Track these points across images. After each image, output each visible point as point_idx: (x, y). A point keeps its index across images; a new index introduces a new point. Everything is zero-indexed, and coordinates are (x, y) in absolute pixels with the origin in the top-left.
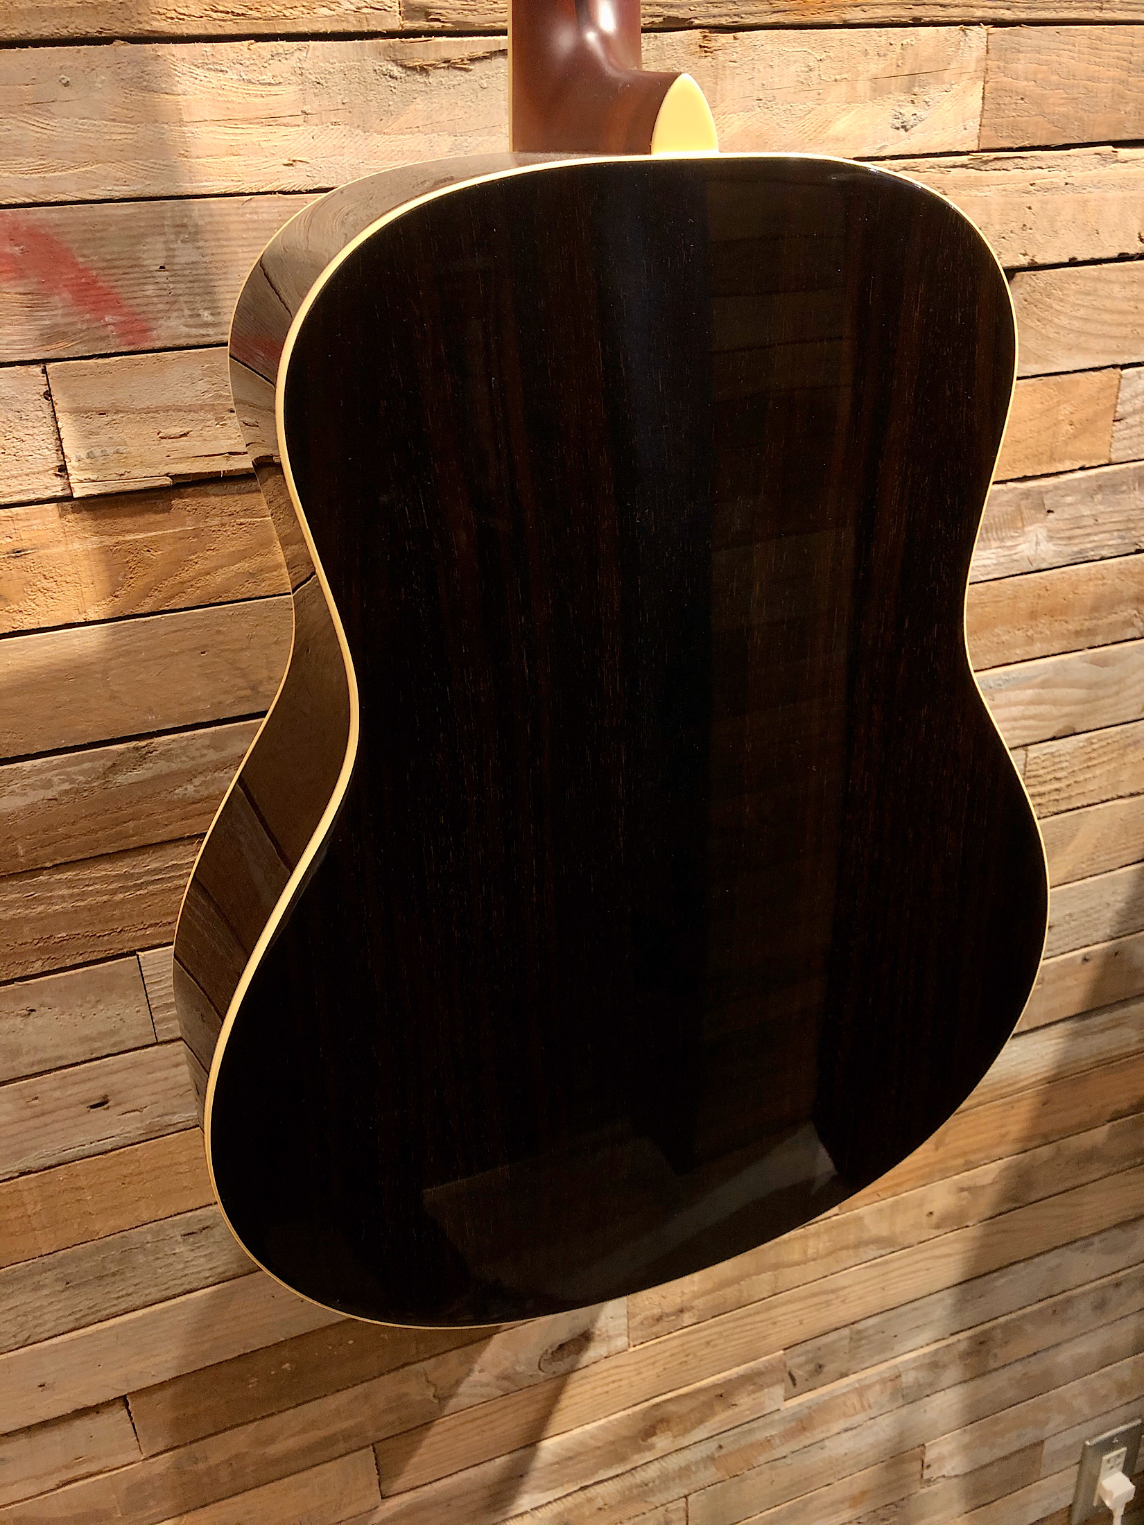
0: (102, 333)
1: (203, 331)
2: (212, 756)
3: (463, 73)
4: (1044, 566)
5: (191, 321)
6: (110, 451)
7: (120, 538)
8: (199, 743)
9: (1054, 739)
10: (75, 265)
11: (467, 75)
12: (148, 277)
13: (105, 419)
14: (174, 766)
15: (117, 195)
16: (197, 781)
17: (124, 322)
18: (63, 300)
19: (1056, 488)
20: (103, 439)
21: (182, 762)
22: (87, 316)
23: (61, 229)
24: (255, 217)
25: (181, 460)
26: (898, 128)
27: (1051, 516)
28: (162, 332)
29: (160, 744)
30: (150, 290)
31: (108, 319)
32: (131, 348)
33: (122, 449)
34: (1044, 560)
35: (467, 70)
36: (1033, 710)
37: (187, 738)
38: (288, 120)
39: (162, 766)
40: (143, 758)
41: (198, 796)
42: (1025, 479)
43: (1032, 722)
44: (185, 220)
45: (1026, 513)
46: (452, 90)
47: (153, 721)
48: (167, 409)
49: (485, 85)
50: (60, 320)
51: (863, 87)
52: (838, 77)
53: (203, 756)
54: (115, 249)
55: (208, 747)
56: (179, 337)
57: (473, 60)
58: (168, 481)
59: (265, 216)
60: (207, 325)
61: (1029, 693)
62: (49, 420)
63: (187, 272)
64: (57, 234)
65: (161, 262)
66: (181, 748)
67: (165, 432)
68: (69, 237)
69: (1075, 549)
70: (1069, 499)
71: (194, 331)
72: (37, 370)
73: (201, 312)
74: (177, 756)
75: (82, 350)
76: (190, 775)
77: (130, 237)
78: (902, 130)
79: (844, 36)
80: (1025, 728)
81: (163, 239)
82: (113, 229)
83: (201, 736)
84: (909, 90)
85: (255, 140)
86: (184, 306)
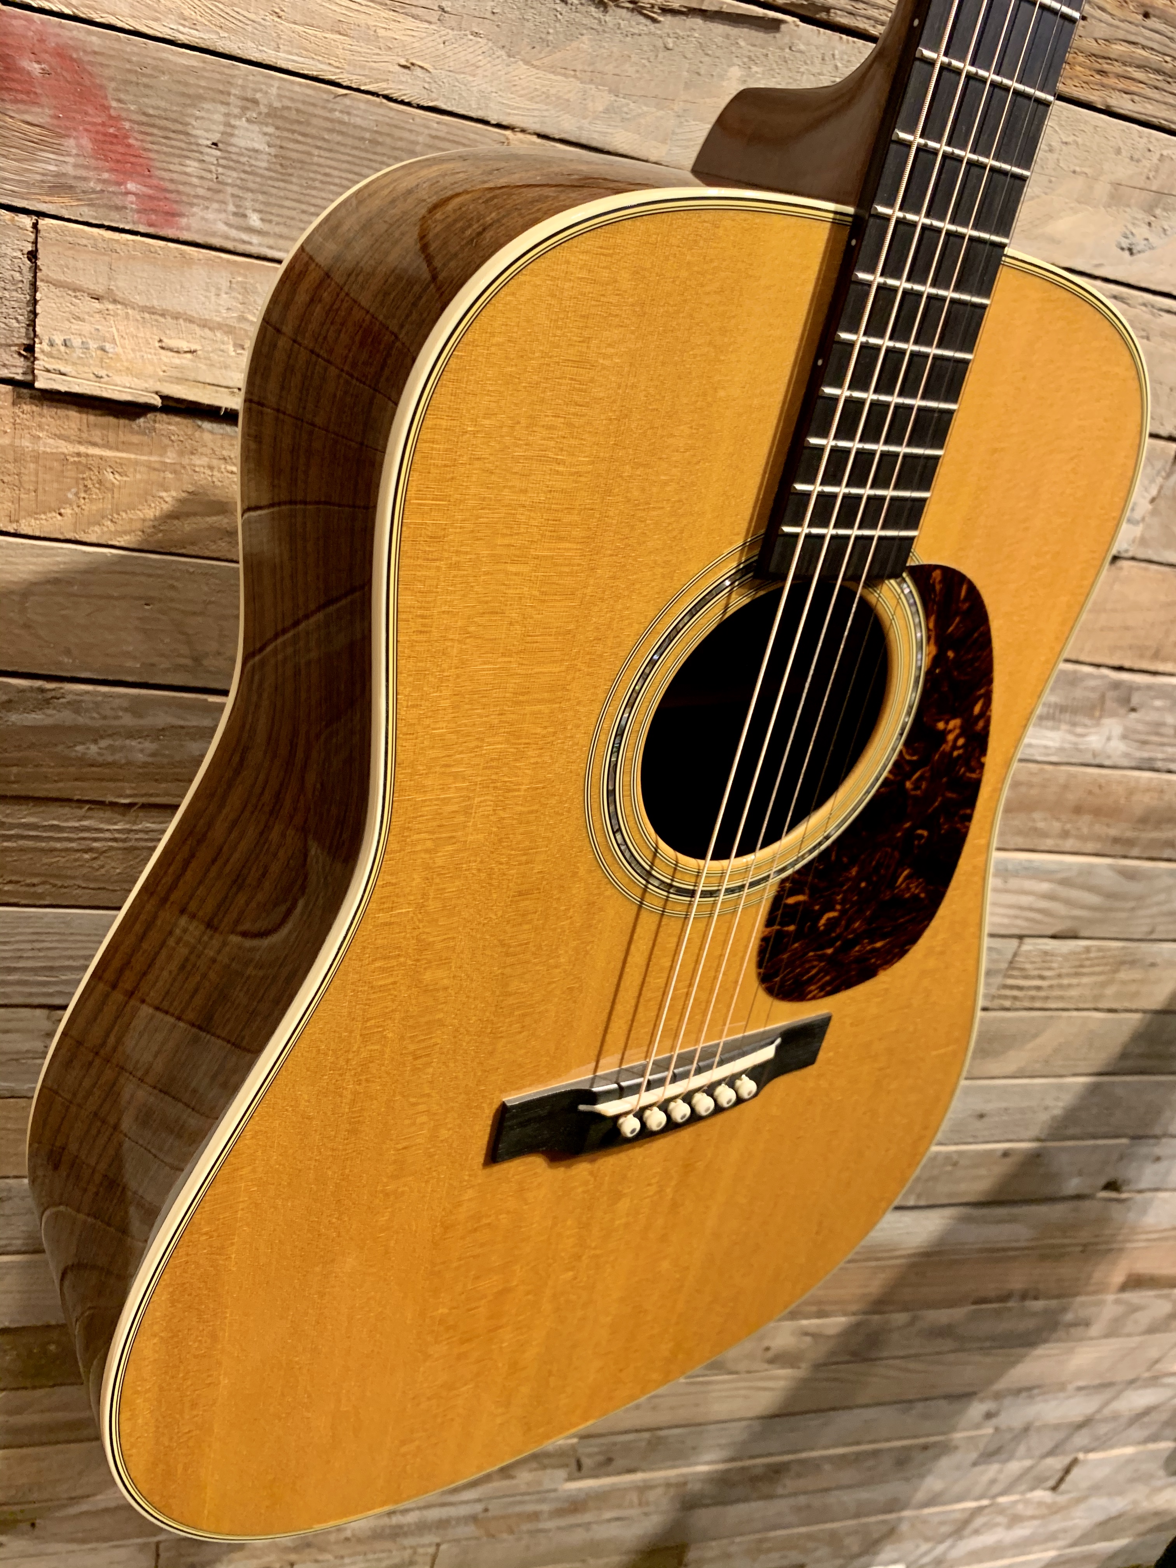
0: (118, 200)
1: (245, 236)
2: (128, 720)
3: (648, 22)
4: (1107, 762)
5: (232, 220)
6: (93, 345)
7: (82, 449)
8: (117, 702)
9: (1054, 937)
10: (106, 108)
11: (652, 27)
12: (191, 149)
13: (96, 305)
14: (81, 720)
15: (183, 39)
16: (103, 743)
17: (150, 197)
18: (79, 146)
19: (1149, 687)
20: (86, 328)
21: (93, 718)
22: (106, 176)
23: (100, 59)
24: (346, 118)
25: (180, 380)
26: (1122, 249)
27: (1133, 715)
28: (194, 223)
29: (71, 692)
30: (192, 166)
31: (131, 186)
32: (151, 230)
33: (108, 346)
34: (1109, 757)
35: (654, 20)
36: (1044, 904)
37: (104, 695)
38: (419, 12)
39: (66, 717)
40: (46, 701)
41: (100, 759)
42: (1120, 669)
43: (1038, 916)
44: (258, 96)
45: (1109, 704)
46: (628, 39)
47: (68, 665)
48: (176, 317)
49: (671, 46)
50: (70, 170)
51: (1102, 189)
52: (1078, 169)
53: (117, 718)
54: (163, 104)
55: (126, 710)
56: (214, 234)
57: (665, 11)
58: (158, 402)
59: (358, 121)
60: (250, 230)
61: (1045, 887)
62: (26, 286)
63: (244, 159)
64: (90, 63)
65: (216, 137)
66: (96, 703)
67: (167, 342)
68: (108, 72)
69: (1146, 755)
70: (1158, 703)
71: (233, 233)
72: (27, 221)
73: (249, 213)
74: (87, 710)
75: (87, 214)
76: (96, 734)
77: (183, 94)
78: (1127, 253)
79: (1100, 124)
80: (1027, 919)
81: (223, 109)
82: (166, 78)
83: (120, 696)
84: (1150, 210)
85: (371, 23)
86: (230, 200)
